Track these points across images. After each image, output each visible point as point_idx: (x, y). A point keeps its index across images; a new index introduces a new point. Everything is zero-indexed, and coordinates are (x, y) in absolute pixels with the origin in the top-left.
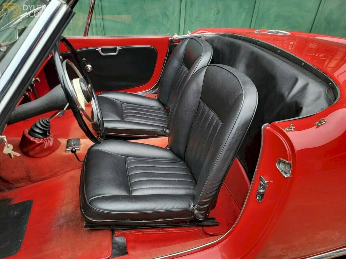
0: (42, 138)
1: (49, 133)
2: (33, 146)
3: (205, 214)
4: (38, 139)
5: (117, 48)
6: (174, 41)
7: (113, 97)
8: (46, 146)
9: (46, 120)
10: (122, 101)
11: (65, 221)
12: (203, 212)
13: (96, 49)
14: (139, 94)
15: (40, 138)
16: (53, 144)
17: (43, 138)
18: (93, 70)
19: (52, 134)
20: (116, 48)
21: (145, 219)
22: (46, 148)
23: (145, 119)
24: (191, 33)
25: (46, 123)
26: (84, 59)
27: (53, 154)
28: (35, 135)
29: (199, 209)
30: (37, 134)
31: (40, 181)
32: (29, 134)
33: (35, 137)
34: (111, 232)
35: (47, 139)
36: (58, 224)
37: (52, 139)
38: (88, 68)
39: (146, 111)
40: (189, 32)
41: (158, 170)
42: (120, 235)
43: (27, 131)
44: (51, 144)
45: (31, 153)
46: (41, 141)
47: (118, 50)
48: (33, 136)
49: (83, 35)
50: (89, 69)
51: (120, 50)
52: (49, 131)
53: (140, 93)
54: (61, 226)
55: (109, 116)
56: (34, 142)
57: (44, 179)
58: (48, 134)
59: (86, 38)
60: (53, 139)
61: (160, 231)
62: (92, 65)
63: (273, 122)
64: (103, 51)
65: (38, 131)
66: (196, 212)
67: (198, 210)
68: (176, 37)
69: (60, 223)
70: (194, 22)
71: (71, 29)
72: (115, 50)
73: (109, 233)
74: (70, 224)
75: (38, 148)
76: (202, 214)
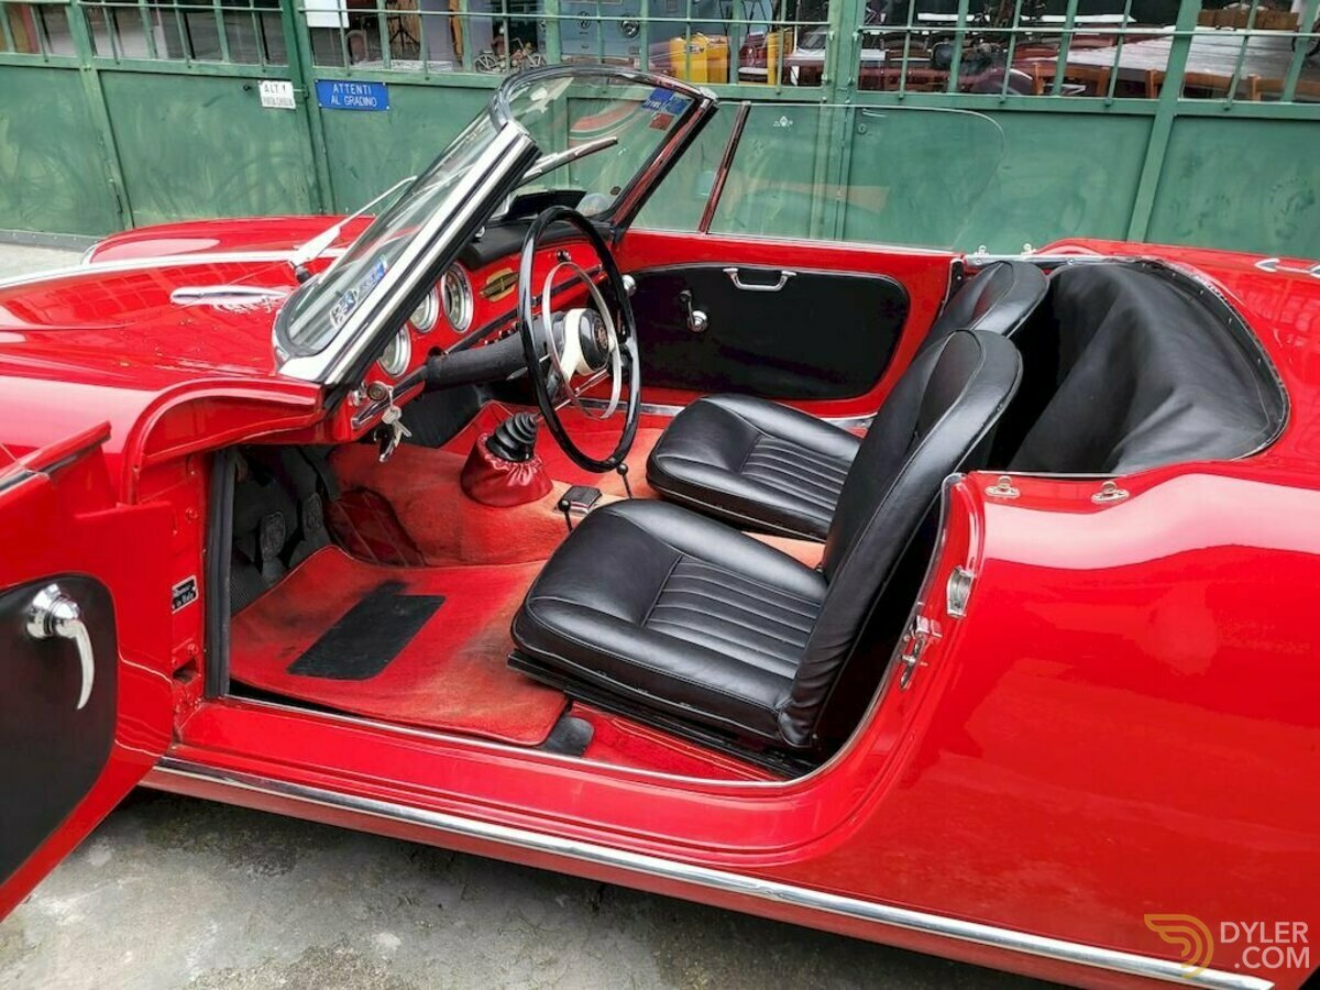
0: (509, 461)
1: (531, 455)
2: (484, 474)
3: (806, 732)
4: (500, 460)
5: (784, 272)
6: (965, 269)
7: (742, 413)
8: (511, 483)
9: (530, 422)
10: (763, 427)
11: (483, 648)
12: (801, 723)
13: (725, 270)
14: (836, 424)
15: (504, 459)
16: (530, 485)
17: (512, 461)
18: (708, 327)
19: (537, 459)
20: (780, 272)
21: (644, 689)
22: (511, 487)
23: (803, 487)
24: (1035, 250)
25: (527, 426)
26: (686, 292)
27: (524, 507)
28: (497, 449)
29: (791, 711)
30: (501, 448)
31: (477, 564)
32: (487, 445)
33: (496, 456)
34: (566, 702)
35: (520, 467)
36: (467, 650)
37: (532, 471)
38: (694, 321)
39: (821, 469)
40: (1027, 246)
41: (748, 604)
42: (582, 716)
43: (485, 439)
44: (527, 480)
45: (476, 491)
46: (505, 468)
47: (786, 278)
48: (491, 452)
49: (697, 228)
50: (698, 322)
51: (790, 279)
52: (531, 448)
53: (839, 422)
54: (470, 655)
55: (697, 452)
56: (488, 465)
57: (487, 562)
58: (527, 456)
59: (702, 236)
60: (535, 471)
61: (685, 749)
62: (707, 314)
63: (976, 470)
64: (742, 275)
65: (505, 440)
66: (784, 718)
67: (789, 714)
68: (979, 256)
69: (473, 649)
70: (1190, 232)
71: (746, 223)
72: (776, 276)
73: (558, 700)
74: (492, 658)
75: (493, 482)
76: (798, 730)
